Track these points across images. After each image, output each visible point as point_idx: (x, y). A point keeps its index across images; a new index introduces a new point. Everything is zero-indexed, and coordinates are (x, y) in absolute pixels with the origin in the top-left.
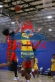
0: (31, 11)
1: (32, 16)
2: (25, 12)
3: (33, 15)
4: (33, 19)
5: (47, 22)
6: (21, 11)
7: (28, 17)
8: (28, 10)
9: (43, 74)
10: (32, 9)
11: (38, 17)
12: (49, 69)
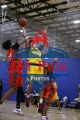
0: (49, 13)
1: (50, 21)
2: (40, 14)
3: (52, 19)
4: (53, 25)
5: (73, 29)
6: (35, 13)
7: (45, 22)
8: (45, 11)
9: (67, 107)
10: (50, 10)
11: (59, 22)
12: (77, 99)
